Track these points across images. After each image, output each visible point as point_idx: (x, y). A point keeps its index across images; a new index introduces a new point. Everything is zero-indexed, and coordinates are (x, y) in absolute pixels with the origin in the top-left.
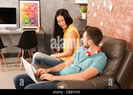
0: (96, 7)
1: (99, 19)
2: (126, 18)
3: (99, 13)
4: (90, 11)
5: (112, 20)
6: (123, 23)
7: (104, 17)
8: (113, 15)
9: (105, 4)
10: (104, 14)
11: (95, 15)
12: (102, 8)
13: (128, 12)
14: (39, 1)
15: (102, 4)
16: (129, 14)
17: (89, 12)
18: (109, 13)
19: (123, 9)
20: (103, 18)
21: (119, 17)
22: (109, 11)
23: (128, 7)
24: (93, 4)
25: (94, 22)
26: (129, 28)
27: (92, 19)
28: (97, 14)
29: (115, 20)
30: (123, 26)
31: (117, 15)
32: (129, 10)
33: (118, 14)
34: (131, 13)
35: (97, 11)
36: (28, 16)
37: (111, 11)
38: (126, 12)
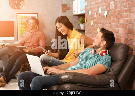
0: (92, 15)
1: (96, 26)
2: (119, 21)
3: (95, 20)
4: (88, 20)
5: (107, 24)
7: (100, 23)
8: (108, 20)
9: (100, 11)
10: (100, 21)
11: (92, 23)
12: (98, 15)
14: (37, 14)
15: (98, 11)
17: (87, 22)
18: (104, 19)
19: (116, 13)
20: (99, 25)
21: (113, 21)
22: (104, 16)
24: (90, 12)
25: (91, 30)
27: (89, 28)
28: (93, 22)
29: (110, 25)
30: (117, 29)
31: (111, 20)
33: (112, 18)
35: (94, 19)
36: (25, 29)
38: (119, 15)
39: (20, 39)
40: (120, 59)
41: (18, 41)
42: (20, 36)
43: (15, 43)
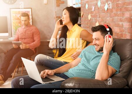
0: (90, 9)
1: (94, 21)
2: (123, 14)
3: (93, 14)
4: (84, 14)
5: (108, 19)
6: (121, 20)
7: (99, 17)
8: (109, 14)
9: (99, 4)
10: (99, 15)
11: (90, 17)
12: (97, 9)
13: (125, 8)
15: (97, 4)
16: (127, 10)
17: (83, 16)
18: (104, 12)
19: (120, 5)
20: (98, 19)
21: (116, 15)
22: (105, 10)
23: (126, 2)
24: (87, 6)
25: (89, 25)
26: (128, 24)
27: (86, 22)
28: (91, 16)
29: (111, 19)
30: (121, 23)
31: (113, 13)
32: (127, 6)
33: (114, 11)
34: (129, 7)
35: (92, 12)
37: (106, 10)
38: (123, 8)
39: (14, 35)
40: (129, 58)
41: (12, 36)
42: (15, 32)
43: (9, 39)
